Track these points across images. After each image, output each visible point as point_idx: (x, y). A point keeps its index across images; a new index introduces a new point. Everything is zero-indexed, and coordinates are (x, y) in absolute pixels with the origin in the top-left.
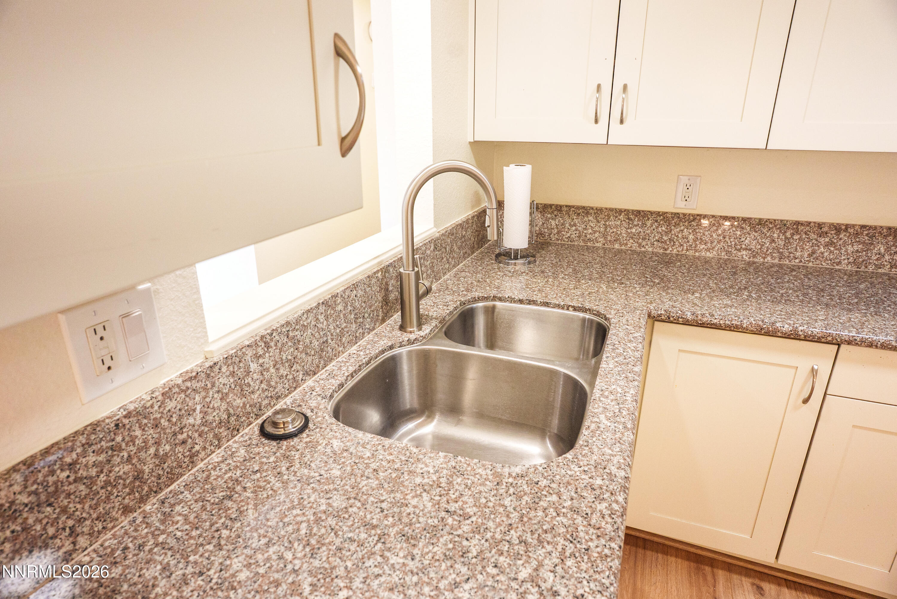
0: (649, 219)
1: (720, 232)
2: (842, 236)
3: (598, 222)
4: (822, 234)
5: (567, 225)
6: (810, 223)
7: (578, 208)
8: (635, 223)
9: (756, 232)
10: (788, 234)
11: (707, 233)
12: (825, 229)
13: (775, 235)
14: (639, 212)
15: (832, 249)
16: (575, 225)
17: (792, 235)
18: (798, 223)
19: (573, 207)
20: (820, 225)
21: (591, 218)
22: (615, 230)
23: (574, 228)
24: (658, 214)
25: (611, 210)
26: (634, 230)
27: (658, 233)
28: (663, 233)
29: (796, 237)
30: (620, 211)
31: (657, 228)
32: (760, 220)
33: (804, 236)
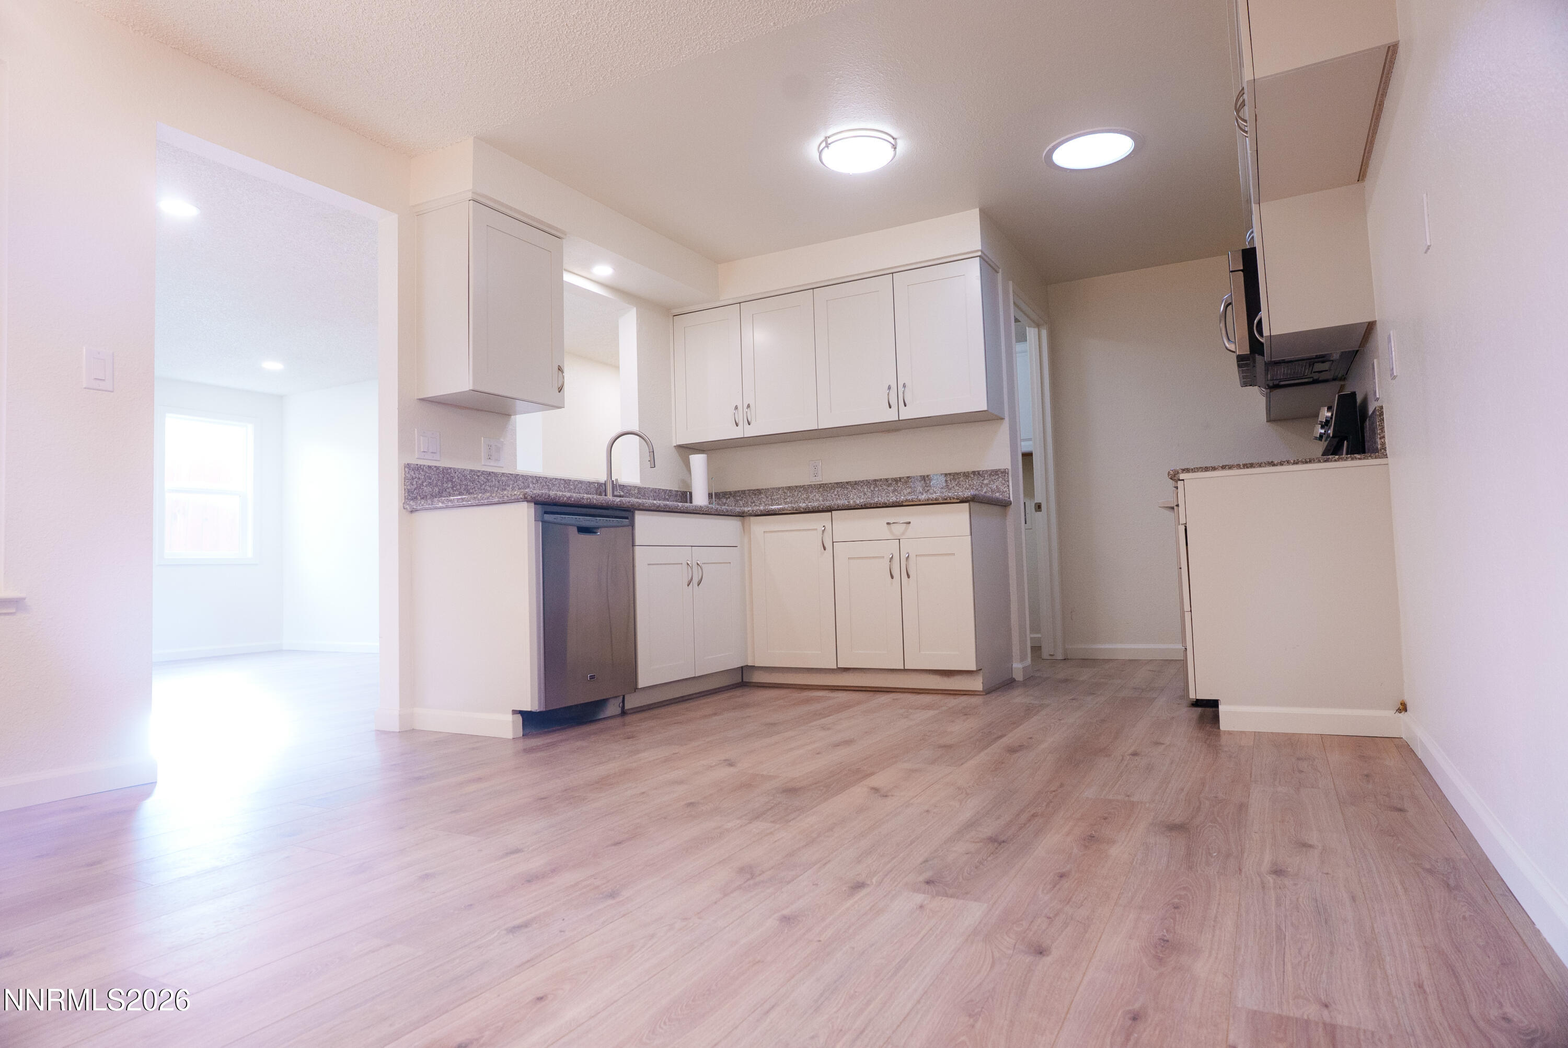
0: (795, 491)
1: (836, 493)
2: (899, 485)
3: (767, 497)
4: (889, 485)
5: (749, 503)
6: (881, 479)
7: (754, 490)
8: (789, 495)
9: (855, 489)
10: (872, 488)
11: (829, 495)
12: (890, 482)
13: (865, 490)
14: (789, 487)
15: (896, 494)
16: (754, 502)
17: (874, 488)
18: (875, 480)
19: (752, 490)
20: (887, 480)
21: (763, 496)
22: (777, 501)
23: (754, 504)
24: (801, 487)
25: (774, 488)
26: (788, 500)
27: (802, 499)
28: (805, 499)
29: (876, 489)
30: (779, 489)
31: (801, 496)
32: (855, 481)
33: (880, 488)
